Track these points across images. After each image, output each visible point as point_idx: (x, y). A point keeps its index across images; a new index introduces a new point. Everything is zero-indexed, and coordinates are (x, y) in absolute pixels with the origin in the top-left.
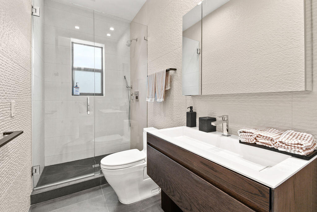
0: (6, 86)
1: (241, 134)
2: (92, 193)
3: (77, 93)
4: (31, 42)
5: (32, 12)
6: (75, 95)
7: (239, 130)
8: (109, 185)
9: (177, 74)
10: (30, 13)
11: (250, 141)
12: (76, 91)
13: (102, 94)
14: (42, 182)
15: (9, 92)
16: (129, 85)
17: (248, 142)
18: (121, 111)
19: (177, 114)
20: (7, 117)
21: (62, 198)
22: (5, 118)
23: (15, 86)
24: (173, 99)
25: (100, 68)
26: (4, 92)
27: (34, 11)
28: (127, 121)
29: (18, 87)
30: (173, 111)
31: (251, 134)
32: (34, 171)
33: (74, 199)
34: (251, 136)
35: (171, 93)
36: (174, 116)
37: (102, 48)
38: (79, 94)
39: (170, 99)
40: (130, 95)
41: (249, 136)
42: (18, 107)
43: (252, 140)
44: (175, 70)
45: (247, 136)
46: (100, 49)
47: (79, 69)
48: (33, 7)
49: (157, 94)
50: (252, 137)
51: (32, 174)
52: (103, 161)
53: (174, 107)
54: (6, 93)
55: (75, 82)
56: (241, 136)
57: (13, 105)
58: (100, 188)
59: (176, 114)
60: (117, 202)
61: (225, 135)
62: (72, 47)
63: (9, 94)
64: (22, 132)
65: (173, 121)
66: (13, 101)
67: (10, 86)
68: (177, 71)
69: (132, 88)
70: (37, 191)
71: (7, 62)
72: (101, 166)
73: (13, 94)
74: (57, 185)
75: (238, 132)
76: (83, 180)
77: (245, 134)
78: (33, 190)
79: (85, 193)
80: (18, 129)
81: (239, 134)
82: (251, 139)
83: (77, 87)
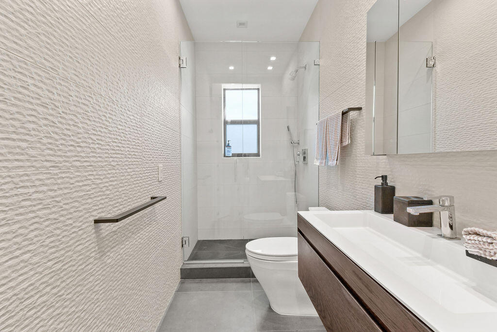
0: (153, 150)
1: (468, 237)
2: (239, 285)
3: (229, 153)
4: (179, 99)
5: (180, 65)
6: (227, 157)
7: (465, 229)
8: (257, 281)
9: (363, 116)
10: (178, 66)
11: (487, 254)
12: (228, 151)
13: (258, 155)
14: (194, 257)
15: (156, 156)
16: (295, 139)
17: (483, 256)
18: (284, 179)
19: (363, 189)
20: (155, 182)
21: (209, 280)
22: (153, 182)
23: (162, 149)
24: (356, 162)
25: (256, 118)
26: (151, 156)
27: (181, 63)
28: (291, 194)
29: (165, 150)
30: (356, 182)
31: (489, 240)
32: (184, 243)
33: (220, 285)
34: (491, 245)
35: (354, 151)
36: (357, 191)
37: (258, 89)
38: (231, 155)
39: (352, 161)
40: (295, 155)
41: (486, 244)
42: (166, 171)
43: (492, 254)
44: (360, 109)
45: (482, 243)
46: (257, 91)
47: (234, 123)
48: (180, 58)
49: (328, 154)
50: (491, 247)
51: (182, 246)
52: (249, 246)
53: (358, 176)
54: (153, 158)
55: (228, 139)
56: (469, 242)
57: (161, 169)
58: (250, 282)
59: (360, 188)
60: (268, 306)
61: (444, 237)
62: (224, 95)
63: (157, 158)
64: (165, 198)
65: (356, 200)
66: (161, 165)
67: (157, 150)
68: (363, 111)
69: (300, 144)
70: (187, 265)
71: (154, 125)
72: (247, 252)
73: (161, 158)
74: (204, 263)
75: (463, 233)
76: (231, 265)
77: (476, 238)
78: (184, 264)
79: (232, 282)
80: (166, 194)
81: (464, 236)
82: (491, 251)
83: (228, 146)
